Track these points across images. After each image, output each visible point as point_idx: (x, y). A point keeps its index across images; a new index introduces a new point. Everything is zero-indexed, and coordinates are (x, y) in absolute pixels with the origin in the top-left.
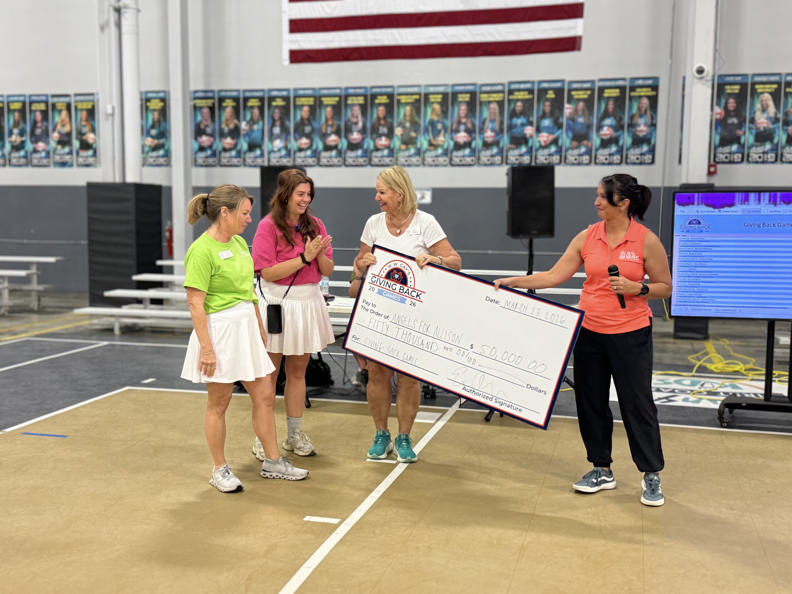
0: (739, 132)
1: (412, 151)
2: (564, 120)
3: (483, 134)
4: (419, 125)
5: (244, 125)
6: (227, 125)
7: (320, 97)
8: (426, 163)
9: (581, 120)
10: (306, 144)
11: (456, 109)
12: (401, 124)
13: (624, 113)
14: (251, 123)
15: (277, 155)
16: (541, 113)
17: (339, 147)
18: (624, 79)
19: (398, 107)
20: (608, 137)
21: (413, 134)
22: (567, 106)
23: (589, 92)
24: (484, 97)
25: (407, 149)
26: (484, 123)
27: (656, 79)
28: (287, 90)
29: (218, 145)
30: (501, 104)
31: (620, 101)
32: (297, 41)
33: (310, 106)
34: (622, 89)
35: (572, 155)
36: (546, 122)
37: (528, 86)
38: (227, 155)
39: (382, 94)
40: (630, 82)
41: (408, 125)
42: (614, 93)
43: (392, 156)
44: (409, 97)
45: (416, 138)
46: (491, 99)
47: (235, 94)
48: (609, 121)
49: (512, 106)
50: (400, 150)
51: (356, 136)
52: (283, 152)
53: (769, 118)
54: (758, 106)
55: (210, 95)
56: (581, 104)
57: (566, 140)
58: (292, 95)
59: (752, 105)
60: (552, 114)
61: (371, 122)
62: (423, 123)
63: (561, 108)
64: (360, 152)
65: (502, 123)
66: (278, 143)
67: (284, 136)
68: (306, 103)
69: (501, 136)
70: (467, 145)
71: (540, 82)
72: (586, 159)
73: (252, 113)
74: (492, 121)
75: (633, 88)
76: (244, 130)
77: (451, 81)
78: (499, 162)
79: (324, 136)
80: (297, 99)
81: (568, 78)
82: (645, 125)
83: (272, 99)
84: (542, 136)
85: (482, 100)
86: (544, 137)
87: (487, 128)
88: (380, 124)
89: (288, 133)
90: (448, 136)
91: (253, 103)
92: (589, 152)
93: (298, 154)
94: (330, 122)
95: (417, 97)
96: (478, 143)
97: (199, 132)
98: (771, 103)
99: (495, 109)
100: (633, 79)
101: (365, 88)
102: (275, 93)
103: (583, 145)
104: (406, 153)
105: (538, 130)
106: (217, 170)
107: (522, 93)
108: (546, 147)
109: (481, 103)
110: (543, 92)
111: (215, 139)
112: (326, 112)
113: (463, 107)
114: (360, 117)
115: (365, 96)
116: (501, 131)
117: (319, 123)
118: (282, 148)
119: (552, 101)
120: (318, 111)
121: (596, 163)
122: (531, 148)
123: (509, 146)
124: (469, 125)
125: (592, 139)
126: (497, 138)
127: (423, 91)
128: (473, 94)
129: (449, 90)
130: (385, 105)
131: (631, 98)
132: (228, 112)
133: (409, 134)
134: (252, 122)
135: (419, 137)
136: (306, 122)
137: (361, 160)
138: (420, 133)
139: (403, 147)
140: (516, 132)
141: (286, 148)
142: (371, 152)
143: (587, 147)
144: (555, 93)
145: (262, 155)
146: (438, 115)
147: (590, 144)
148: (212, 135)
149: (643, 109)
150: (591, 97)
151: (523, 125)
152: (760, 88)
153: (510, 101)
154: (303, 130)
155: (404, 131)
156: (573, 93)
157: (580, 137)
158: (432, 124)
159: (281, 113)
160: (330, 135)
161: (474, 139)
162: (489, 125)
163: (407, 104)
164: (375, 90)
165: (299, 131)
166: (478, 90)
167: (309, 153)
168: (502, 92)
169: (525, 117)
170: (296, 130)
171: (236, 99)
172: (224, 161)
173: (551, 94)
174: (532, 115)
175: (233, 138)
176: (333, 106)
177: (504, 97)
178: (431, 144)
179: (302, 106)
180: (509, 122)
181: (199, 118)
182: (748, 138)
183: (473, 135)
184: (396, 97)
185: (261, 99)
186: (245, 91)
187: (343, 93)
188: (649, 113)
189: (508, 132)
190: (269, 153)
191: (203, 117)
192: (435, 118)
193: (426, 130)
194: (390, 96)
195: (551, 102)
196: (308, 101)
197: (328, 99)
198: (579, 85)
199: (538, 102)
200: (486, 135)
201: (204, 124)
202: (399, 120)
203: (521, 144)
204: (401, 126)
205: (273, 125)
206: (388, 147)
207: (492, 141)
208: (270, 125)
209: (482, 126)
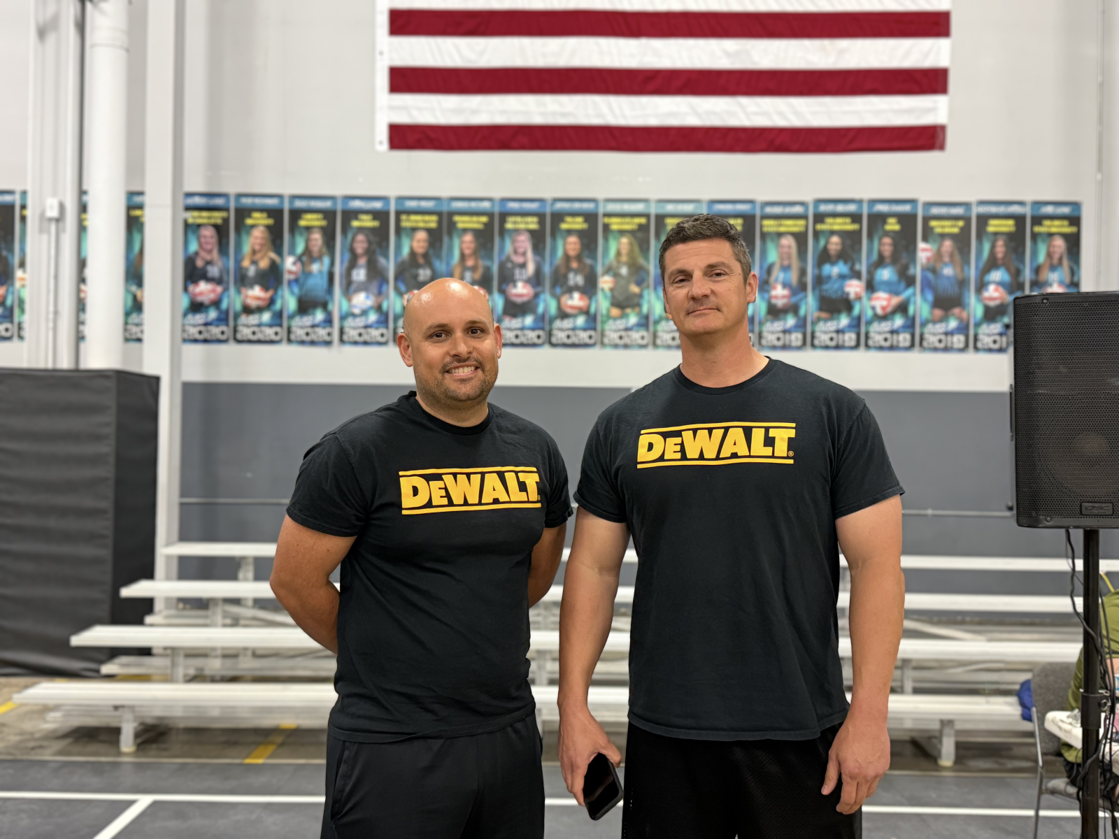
1: (633, 319)
2: (917, 271)
3: (768, 291)
4: (648, 273)
5: (289, 263)
6: (254, 262)
7: (451, 214)
8: (659, 342)
9: (948, 271)
12: (608, 270)
13: (1023, 261)
14: (304, 259)
15: (360, 322)
16: (875, 256)
18: (1021, 203)
19: (606, 239)
20: (997, 303)
21: (634, 289)
22: (921, 245)
23: (961, 223)
24: (769, 225)
25: (623, 316)
26: (769, 271)
27: (1076, 205)
28: (384, 199)
29: (234, 300)
30: (800, 238)
31: (1016, 241)
32: (405, 108)
33: (429, 231)
34: (1019, 220)
35: (933, 333)
36: (886, 274)
37: (852, 208)
38: (253, 319)
39: (574, 214)
40: (1032, 209)
41: (624, 271)
42: (1005, 226)
43: (594, 329)
44: (627, 220)
45: (640, 296)
46: (782, 229)
47: (272, 202)
48: (997, 275)
49: (822, 243)
50: (609, 317)
51: (521, 290)
52: (373, 317)
55: (219, 202)
56: (948, 244)
57: (921, 306)
58: (393, 208)
60: (895, 260)
61: (551, 264)
63: (911, 250)
64: (529, 320)
65: (803, 273)
66: (362, 300)
67: (374, 286)
68: (421, 225)
69: (801, 295)
71: (873, 202)
72: (958, 340)
74: (786, 268)
75: (1037, 220)
76: (290, 272)
77: (707, 196)
78: (799, 343)
80: (404, 217)
81: (923, 197)
82: (1061, 283)
83: (350, 215)
84: (878, 298)
85: (765, 229)
86: (882, 300)
87: (776, 280)
88: (569, 269)
89: (384, 280)
91: (311, 220)
92: (963, 329)
94: (470, 263)
95: (643, 221)
96: (758, 308)
97: (193, 272)
99: (789, 247)
100: (1038, 204)
101: (541, 201)
102: (357, 204)
103: (953, 315)
104: (621, 324)
105: (871, 287)
106: (231, 349)
107: (839, 220)
108: (884, 318)
109: (764, 236)
110: (877, 220)
111: (226, 289)
112: (462, 242)
114: (530, 254)
115: (541, 216)
116: (802, 287)
117: (448, 264)
118: (371, 308)
119: (896, 236)
120: (446, 239)
121: (976, 349)
122: (859, 318)
123: (816, 314)
125: (969, 305)
126: (794, 300)
127: (653, 210)
128: (749, 220)
130: (580, 234)
131: (1035, 236)
132: (257, 236)
133: (626, 289)
134: (308, 257)
135: (646, 293)
136: (421, 261)
137: (532, 335)
138: (648, 287)
139: (615, 312)
140: (831, 288)
141: (379, 308)
142: (552, 320)
143: (960, 319)
144: (899, 222)
145: (328, 321)
147: (965, 315)
148: (219, 281)
149: (1056, 257)
150: (966, 230)
153: (817, 234)
154: (416, 276)
155: (616, 283)
156: (933, 223)
157: (947, 302)
159: (370, 243)
162: (778, 275)
163: (622, 233)
164: (560, 206)
165: (407, 276)
166: (758, 213)
168: (804, 217)
169: (846, 262)
170: (398, 277)
171: (276, 213)
172: (245, 332)
173: (892, 224)
174: (860, 261)
175: (265, 288)
176: (477, 233)
177: (807, 227)
179: (414, 230)
180: (817, 271)
181: (193, 247)
184: (602, 221)
185: (329, 215)
186: (294, 197)
187: (497, 210)
188: (1066, 262)
189: (814, 289)
190: (343, 318)
191: (202, 245)
194: (591, 217)
195: (893, 239)
196: (426, 222)
197: (466, 218)
198: (943, 211)
199: (870, 236)
200: (774, 293)
201: (203, 259)
202: (607, 262)
203: (839, 312)
204: (611, 273)
205: (353, 265)
206: (586, 312)
207: (785, 305)
208: (346, 264)
209: (765, 277)
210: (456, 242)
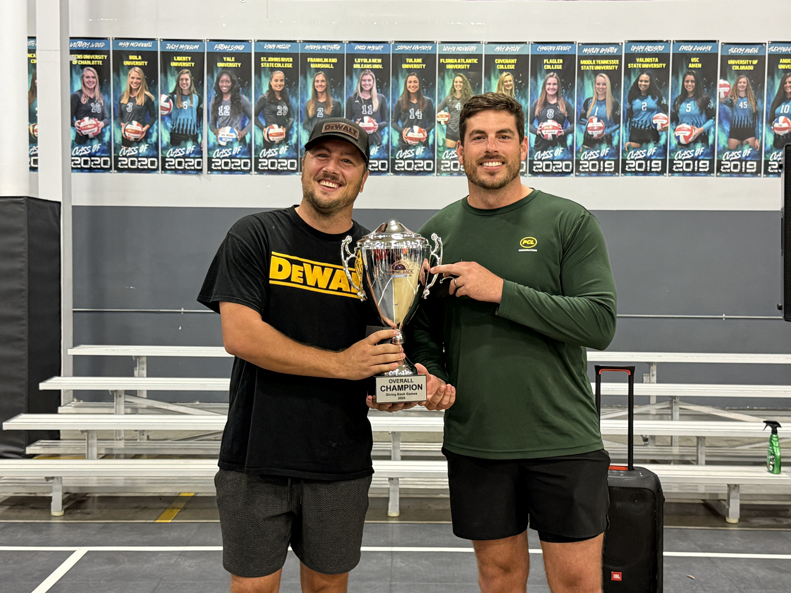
3: (585, 124)
5: (162, 100)
6: (132, 100)
7: (305, 56)
9: (743, 104)
11: (540, 83)
12: (444, 106)
14: (176, 96)
15: (226, 153)
16: (679, 92)
19: (442, 77)
22: (720, 82)
23: (755, 62)
24: (587, 65)
26: (586, 106)
28: (245, 42)
30: (614, 76)
33: (286, 71)
35: (729, 159)
36: (689, 107)
37: (659, 48)
38: (132, 151)
39: (414, 56)
41: (458, 106)
44: (461, 60)
47: (146, 46)
48: (787, 108)
50: (445, 147)
51: (368, 124)
52: (237, 148)
55: (99, 45)
56: (743, 80)
57: (720, 136)
58: (253, 51)
60: (697, 95)
61: (394, 100)
63: (712, 85)
64: (374, 150)
65: (616, 107)
66: (227, 133)
67: (238, 121)
68: (279, 65)
69: (615, 127)
70: (559, 140)
71: (678, 43)
72: (752, 166)
73: (179, 80)
74: (601, 103)
76: (163, 108)
77: (532, 38)
78: (612, 170)
79: (311, 122)
80: (263, 59)
81: (723, 38)
83: (216, 57)
84: (680, 129)
85: (584, 68)
87: (592, 115)
88: (410, 105)
89: (246, 116)
91: (181, 62)
92: (756, 155)
94: (322, 99)
95: (475, 61)
96: (577, 137)
99: (605, 84)
101: (385, 43)
102: (221, 47)
103: (747, 143)
105: (675, 119)
107: (648, 60)
108: (687, 146)
109: (582, 74)
110: (682, 59)
111: (107, 123)
112: (315, 81)
113: (552, 80)
115: (385, 58)
116: (615, 119)
118: (237, 139)
119: (698, 73)
121: (767, 173)
122: (665, 147)
123: (628, 143)
124: (562, 109)
125: (761, 134)
126: (608, 131)
127: (484, 51)
128: (568, 60)
129: (528, 51)
132: (134, 76)
134: (178, 95)
136: (279, 99)
139: (451, 143)
141: (242, 140)
142: (394, 152)
143: (753, 147)
144: (702, 61)
147: (757, 143)
148: (101, 117)
150: (759, 68)
154: (274, 112)
155: (451, 117)
156: (731, 62)
157: (742, 132)
159: (233, 82)
162: (594, 110)
163: (456, 72)
164: (401, 47)
165: (266, 113)
166: (577, 53)
167: (283, 150)
168: (619, 57)
169: (653, 98)
170: (258, 112)
171: (149, 56)
172: (126, 162)
173: (694, 63)
175: (142, 123)
177: (620, 65)
180: (628, 106)
183: (568, 126)
184: (438, 61)
185: (196, 57)
186: (166, 41)
187: (345, 51)
189: (625, 122)
190: (211, 149)
191: (86, 84)
194: (428, 58)
195: (696, 76)
196: (281, 62)
197: (318, 60)
198: (740, 50)
199: (676, 74)
200: (590, 125)
201: (86, 96)
202: (443, 99)
203: (648, 142)
204: (447, 108)
205: (218, 102)
206: (425, 144)
207: (599, 135)
208: (212, 101)
209: (583, 111)
210: (310, 81)
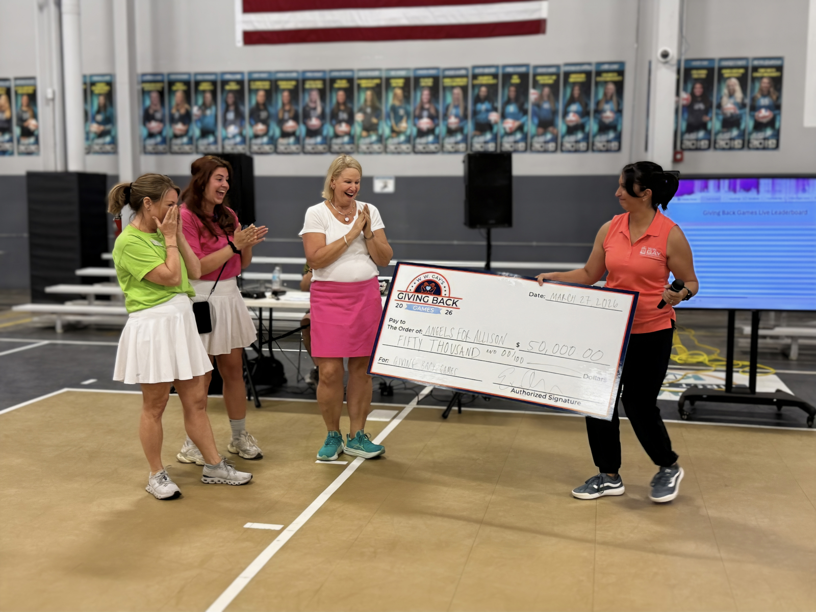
0: (706, 118)
1: (374, 138)
2: (530, 107)
3: (447, 120)
4: (381, 111)
5: (195, 110)
6: (178, 110)
7: (277, 80)
8: (388, 150)
10: (261, 130)
11: (419, 94)
12: (361, 110)
14: (203, 108)
15: (232, 142)
16: (506, 98)
17: (298, 133)
18: (589, 64)
20: (574, 123)
21: (374, 120)
23: (554, 77)
24: (447, 82)
25: (369, 136)
26: (447, 108)
27: (622, 64)
28: (242, 73)
30: (464, 89)
31: (585, 87)
32: (251, 22)
33: (266, 90)
34: (588, 74)
35: (538, 143)
36: (512, 108)
37: (493, 70)
38: (178, 141)
40: (596, 67)
41: (369, 110)
42: (580, 78)
43: (353, 143)
44: (370, 81)
45: (378, 124)
46: (454, 84)
47: (185, 77)
48: (574, 107)
49: (476, 91)
50: (361, 137)
51: (314, 122)
52: (238, 139)
53: (736, 104)
54: (725, 91)
55: (159, 78)
56: (547, 90)
57: (531, 127)
58: (246, 78)
59: (719, 90)
60: (517, 99)
61: (330, 107)
62: (385, 108)
63: (526, 93)
64: (319, 139)
65: (466, 109)
66: (233, 130)
67: (238, 122)
68: (261, 87)
69: (465, 122)
70: (431, 131)
71: (505, 67)
72: (551, 146)
73: (204, 98)
74: (456, 107)
75: (599, 73)
76: (196, 115)
77: (413, 65)
78: (463, 149)
79: (281, 122)
82: (612, 111)
83: (225, 83)
84: (507, 123)
86: (509, 124)
87: (451, 114)
88: (339, 110)
89: (243, 118)
90: (411, 121)
91: (204, 86)
92: (555, 139)
93: (254, 141)
94: (287, 108)
95: (377, 81)
96: (441, 130)
97: (148, 117)
98: (738, 89)
99: (458, 94)
100: (599, 64)
101: (324, 72)
102: (228, 77)
103: (549, 131)
104: (367, 140)
105: (504, 116)
108: (511, 133)
109: (445, 88)
110: (507, 77)
111: (165, 125)
112: (283, 96)
113: (426, 94)
114: (318, 102)
115: (324, 80)
116: (465, 117)
118: (237, 134)
119: (517, 86)
120: (274, 95)
121: (562, 151)
123: (473, 132)
124: (433, 111)
125: (558, 125)
126: (462, 124)
127: (384, 75)
128: (436, 79)
129: (411, 74)
130: (345, 90)
132: (179, 96)
133: (370, 120)
134: (204, 107)
135: (381, 123)
136: (262, 107)
137: (321, 148)
138: (382, 119)
139: (364, 134)
140: (481, 117)
141: (241, 134)
142: (331, 139)
143: (552, 133)
146: (400, 101)
147: (555, 131)
148: (162, 121)
149: (609, 95)
150: (557, 82)
151: (488, 111)
152: (727, 73)
153: (474, 86)
154: (259, 116)
155: (365, 117)
156: (539, 78)
157: (546, 124)
158: (394, 109)
159: (235, 98)
160: (287, 121)
161: (437, 125)
162: (452, 111)
163: (367, 89)
164: (334, 74)
165: (255, 116)
166: (441, 74)
167: (265, 139)
168: (466, 76)
169: (489, 102)
170: (251, 116)
171: (187, 83)
175: (184, 124)
178: (393, 131)
179: (257, 90)
180: (473, 108)
181: (148, 103)
182: (715, 124)
183: (436, 121)
184: (356, 82)
185: (214, 83)
186: (196, 74)
188: (615, 99)
189: (472, 118)
191: (152, 102)
192: (397, 103)
193: (388, 116)
194: (350, 80)
195: (516, 88)
197: (284, 83)
198: (544, 70)
199: (503, 86)
200: (450, 121)
201: (153, 109)
202: (359, 105)
203: (485, 131)
204: (362, 112)
205: (227, 110)
206: (349, 134)
207: (456, 128)
208: (223, 110)
209: (445, 112)
